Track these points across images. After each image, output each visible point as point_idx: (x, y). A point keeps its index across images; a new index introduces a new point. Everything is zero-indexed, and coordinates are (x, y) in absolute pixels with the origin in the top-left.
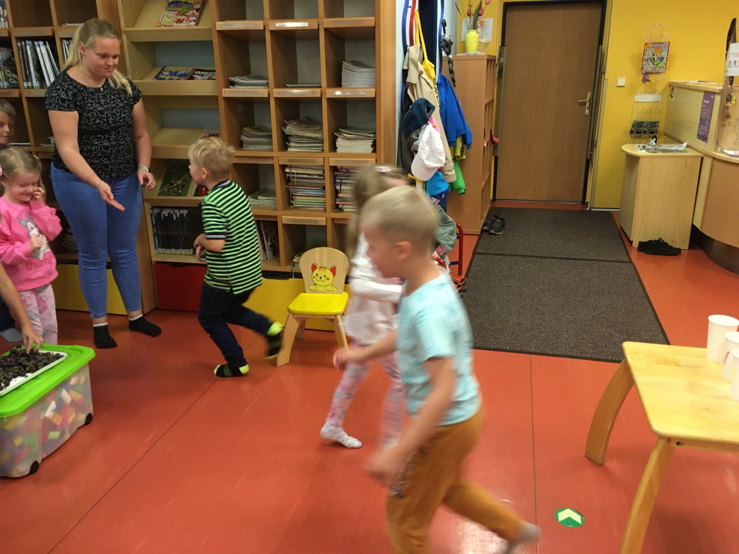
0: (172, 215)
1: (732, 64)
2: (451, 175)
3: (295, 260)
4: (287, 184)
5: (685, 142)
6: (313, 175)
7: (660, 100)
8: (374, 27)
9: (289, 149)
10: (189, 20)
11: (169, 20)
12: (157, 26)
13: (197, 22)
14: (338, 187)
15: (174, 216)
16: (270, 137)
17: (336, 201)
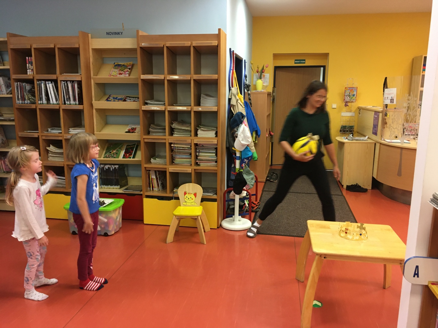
0: (110, 168)
1: (386, 98)
2: (252, 149)
3: (174, 191)
4: (171, 152)
5: (367, 136)
6: (185, 148)
7: (354, 116)
8: (217, 79)
9: (174, 135)
10: (125, 73)
11: (115, 73)
12: (109, 76)
13: (129, 75)
14: (197, 154)
15: (111, 169)
16: (165, 129)
17: (196, 161)
